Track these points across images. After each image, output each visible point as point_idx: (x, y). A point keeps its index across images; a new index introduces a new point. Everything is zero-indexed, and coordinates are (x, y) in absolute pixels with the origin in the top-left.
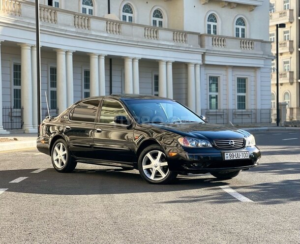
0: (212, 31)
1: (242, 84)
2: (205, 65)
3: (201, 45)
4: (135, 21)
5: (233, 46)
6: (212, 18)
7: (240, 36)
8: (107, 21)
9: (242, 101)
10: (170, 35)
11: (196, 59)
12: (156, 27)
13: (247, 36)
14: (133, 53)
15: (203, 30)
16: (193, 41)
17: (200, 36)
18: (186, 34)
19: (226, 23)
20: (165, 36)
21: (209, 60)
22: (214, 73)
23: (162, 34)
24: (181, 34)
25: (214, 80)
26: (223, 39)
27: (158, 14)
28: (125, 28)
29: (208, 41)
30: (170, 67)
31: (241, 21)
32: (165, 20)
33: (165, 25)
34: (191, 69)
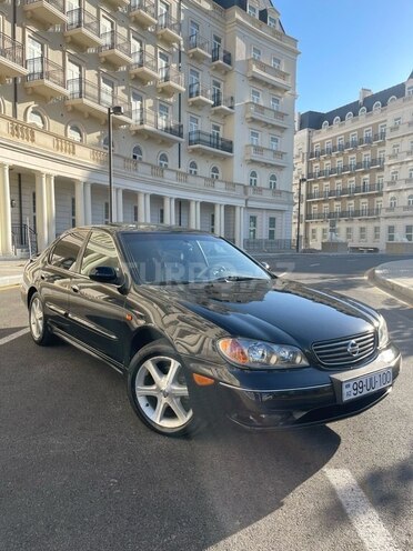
0: (253, 184)
1: (272, 222)
2: (247, 208)
3: (246, 193)
4: (199, 174)
5: (268, 195)
6: (254, 174)
7: (273, 187)
8: (177, 172)
9: (272, 233)
10: (223, 185)
11: (241, 203)
12: (214, 179)
13: (277, 188)
14: (196, 198)
15: (247, 183)
16: (240, 190)
17: (245, 187)
18: (234, 185)
19: (263, 179)
20: (220, 186)
21: (250, 204)
22: (253, 213)
23: (218, 184)
24: (231, 185)
25: (253, 219)
26: (260, 189)
27: (215, 170)
28: (191, 179)
29: (250, 191)
30: (223, 208)
31: (273, 177)
32: (220, 175)
33: (220, 178)
34: (238, 210)
